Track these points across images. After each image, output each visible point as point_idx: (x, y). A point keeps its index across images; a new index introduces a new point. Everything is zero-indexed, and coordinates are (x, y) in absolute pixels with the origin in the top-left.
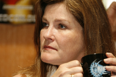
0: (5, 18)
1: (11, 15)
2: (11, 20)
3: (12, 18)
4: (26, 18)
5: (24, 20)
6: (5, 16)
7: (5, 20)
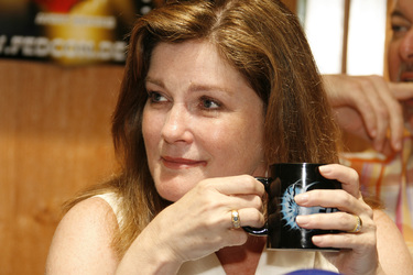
0: (43, 47)
1: (58, 41)
2: (57, 54)
3: (58, 48)
4: (97, 48)
5: (91, 55)
6: (42, 41)
7: (41, 52)
